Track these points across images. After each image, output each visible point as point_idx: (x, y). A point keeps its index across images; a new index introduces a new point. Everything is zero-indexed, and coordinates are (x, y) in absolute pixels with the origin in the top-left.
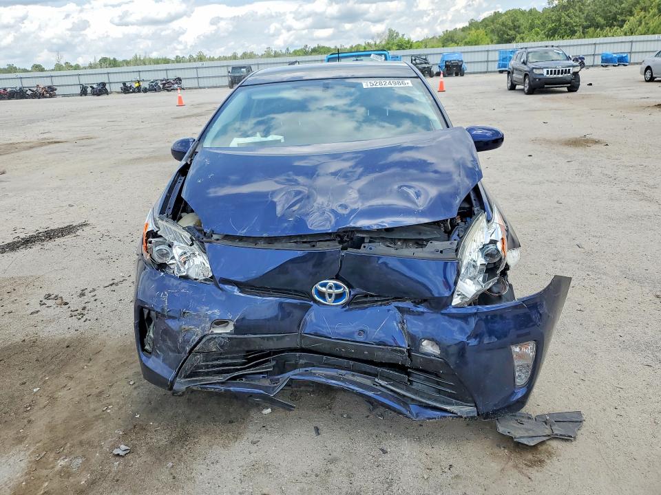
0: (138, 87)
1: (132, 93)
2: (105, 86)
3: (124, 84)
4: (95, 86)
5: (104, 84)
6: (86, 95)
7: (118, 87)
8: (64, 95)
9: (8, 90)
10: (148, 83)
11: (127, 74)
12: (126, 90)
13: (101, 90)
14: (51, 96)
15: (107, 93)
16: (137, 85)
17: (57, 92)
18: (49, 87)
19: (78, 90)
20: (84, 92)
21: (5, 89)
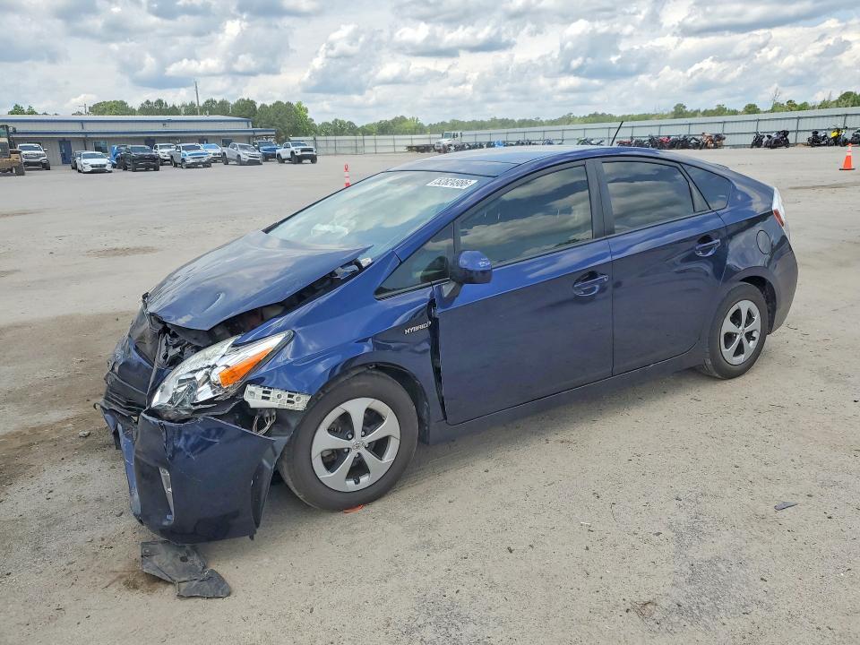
0: (835, 138)
1: (824, 145)
2: (786, 136)
3: (815, 133)
4: (774, 135)
5: (786, 133)
6: (759, 147)
7: (804, 137)
8: (734, 146)
9: (672, 138)
10: (853, 132)
11: (821, 119)
12: (816, 141)
13: (781, 141)
14: (716, 147)
15: (787, 144)
16: (835, 134)
17: (724, 142)
18: (717, 136)
19: (750, 139)
20: (758, 143)
21: (669, 137)
